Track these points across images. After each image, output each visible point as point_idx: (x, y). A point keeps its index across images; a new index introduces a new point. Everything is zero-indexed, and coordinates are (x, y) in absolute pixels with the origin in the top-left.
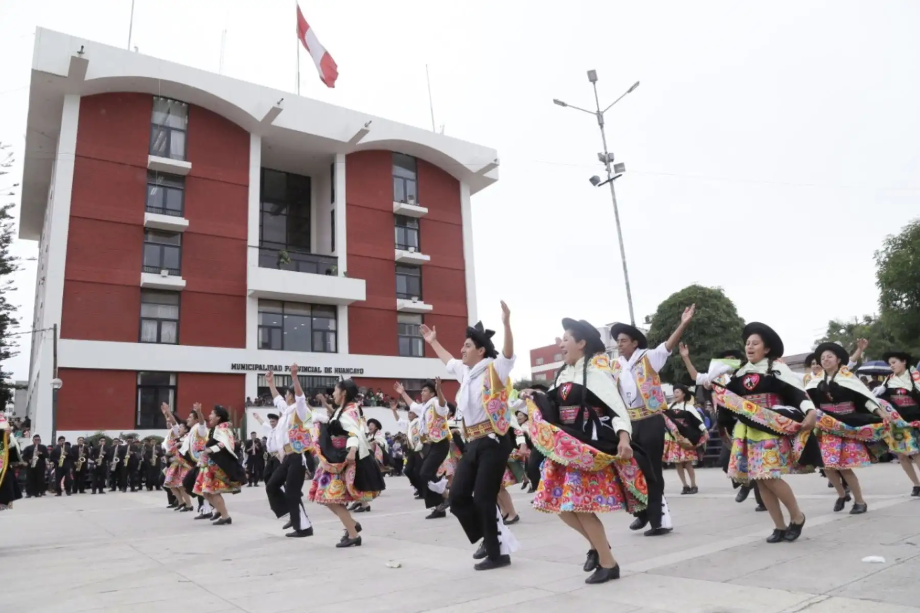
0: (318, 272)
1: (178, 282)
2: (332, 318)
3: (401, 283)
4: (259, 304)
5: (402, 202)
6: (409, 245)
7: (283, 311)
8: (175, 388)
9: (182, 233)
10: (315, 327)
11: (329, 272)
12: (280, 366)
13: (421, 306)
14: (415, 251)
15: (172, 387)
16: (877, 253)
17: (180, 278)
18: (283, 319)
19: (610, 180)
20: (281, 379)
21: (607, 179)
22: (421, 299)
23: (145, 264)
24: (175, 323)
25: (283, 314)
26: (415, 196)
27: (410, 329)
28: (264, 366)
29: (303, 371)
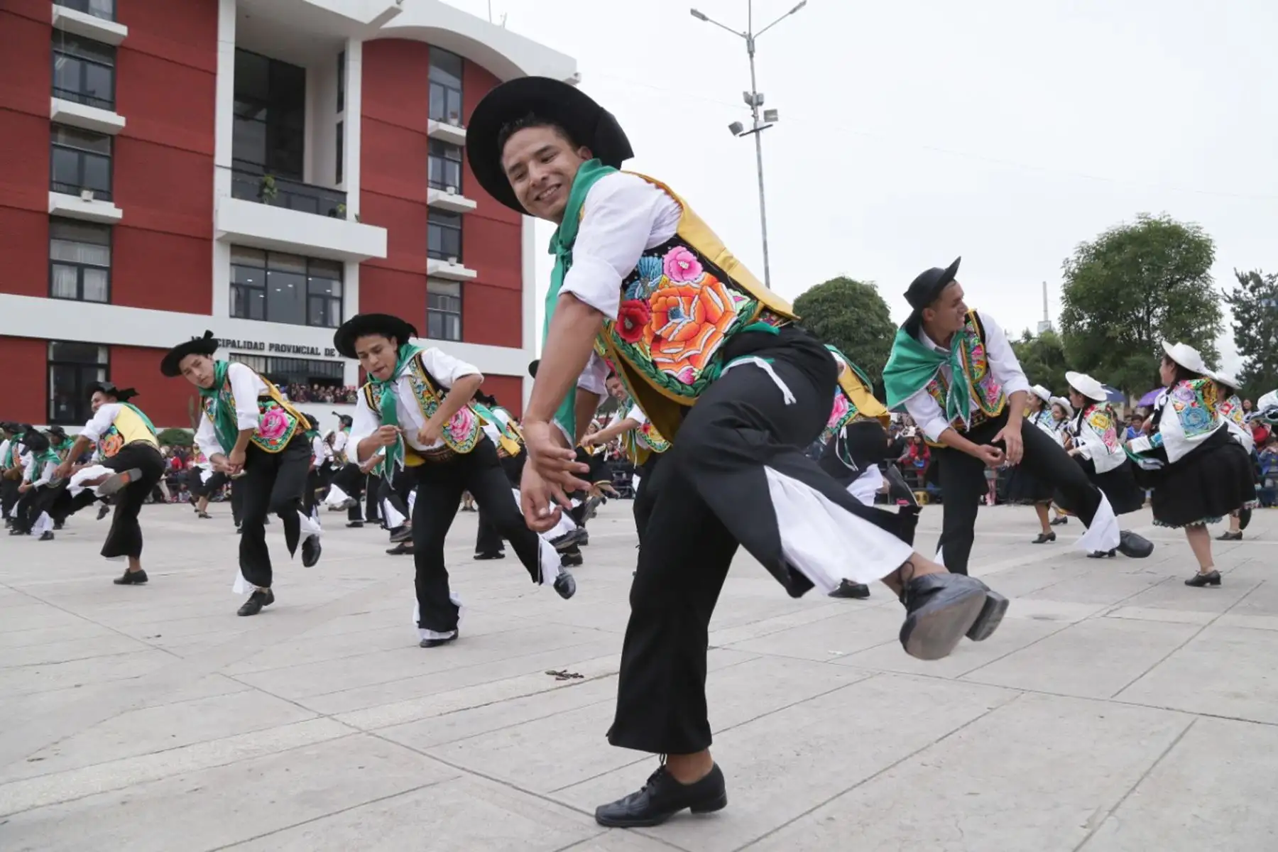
0: (318, 212)
1: (109, 210)
2: (335, 279)
3: (434, 236)
4: (233, 253)
5: (440, 120)
6: (447, 183)
7: (266, 264)
8: (107, 368)
9: (112, 136)
10: (311, 291)
11: (333, 213)
12: (262, 344)
13: (460, 270)
14: (456, 193)
15: (102, 366)
16: (1067, 261)
17: (112, 205)
18: (266, 275)
19: (756, 131)
20: (262, 361)
21: (752, 128)
22: (460, 261)
23: (54, 179)
24: (105, 273)
25: (266, 269)
26: (459, 114)
27: (444, 301)
28: (239, 342)
29: (294, 352)
